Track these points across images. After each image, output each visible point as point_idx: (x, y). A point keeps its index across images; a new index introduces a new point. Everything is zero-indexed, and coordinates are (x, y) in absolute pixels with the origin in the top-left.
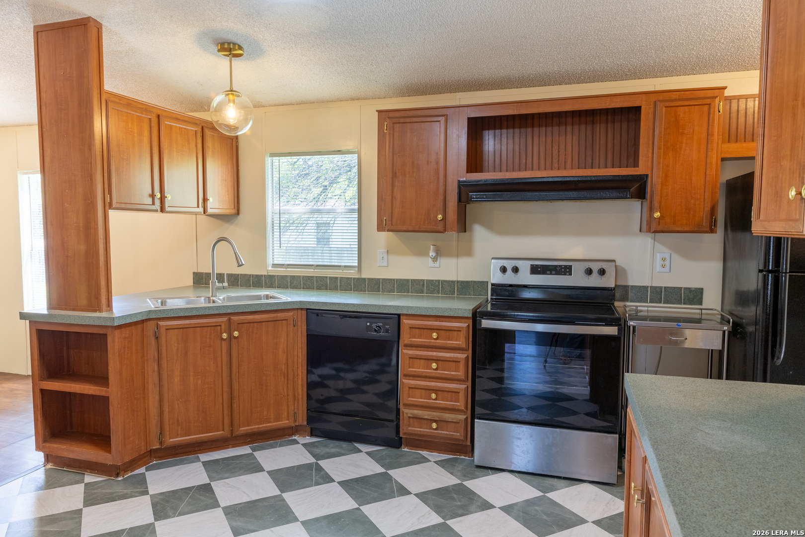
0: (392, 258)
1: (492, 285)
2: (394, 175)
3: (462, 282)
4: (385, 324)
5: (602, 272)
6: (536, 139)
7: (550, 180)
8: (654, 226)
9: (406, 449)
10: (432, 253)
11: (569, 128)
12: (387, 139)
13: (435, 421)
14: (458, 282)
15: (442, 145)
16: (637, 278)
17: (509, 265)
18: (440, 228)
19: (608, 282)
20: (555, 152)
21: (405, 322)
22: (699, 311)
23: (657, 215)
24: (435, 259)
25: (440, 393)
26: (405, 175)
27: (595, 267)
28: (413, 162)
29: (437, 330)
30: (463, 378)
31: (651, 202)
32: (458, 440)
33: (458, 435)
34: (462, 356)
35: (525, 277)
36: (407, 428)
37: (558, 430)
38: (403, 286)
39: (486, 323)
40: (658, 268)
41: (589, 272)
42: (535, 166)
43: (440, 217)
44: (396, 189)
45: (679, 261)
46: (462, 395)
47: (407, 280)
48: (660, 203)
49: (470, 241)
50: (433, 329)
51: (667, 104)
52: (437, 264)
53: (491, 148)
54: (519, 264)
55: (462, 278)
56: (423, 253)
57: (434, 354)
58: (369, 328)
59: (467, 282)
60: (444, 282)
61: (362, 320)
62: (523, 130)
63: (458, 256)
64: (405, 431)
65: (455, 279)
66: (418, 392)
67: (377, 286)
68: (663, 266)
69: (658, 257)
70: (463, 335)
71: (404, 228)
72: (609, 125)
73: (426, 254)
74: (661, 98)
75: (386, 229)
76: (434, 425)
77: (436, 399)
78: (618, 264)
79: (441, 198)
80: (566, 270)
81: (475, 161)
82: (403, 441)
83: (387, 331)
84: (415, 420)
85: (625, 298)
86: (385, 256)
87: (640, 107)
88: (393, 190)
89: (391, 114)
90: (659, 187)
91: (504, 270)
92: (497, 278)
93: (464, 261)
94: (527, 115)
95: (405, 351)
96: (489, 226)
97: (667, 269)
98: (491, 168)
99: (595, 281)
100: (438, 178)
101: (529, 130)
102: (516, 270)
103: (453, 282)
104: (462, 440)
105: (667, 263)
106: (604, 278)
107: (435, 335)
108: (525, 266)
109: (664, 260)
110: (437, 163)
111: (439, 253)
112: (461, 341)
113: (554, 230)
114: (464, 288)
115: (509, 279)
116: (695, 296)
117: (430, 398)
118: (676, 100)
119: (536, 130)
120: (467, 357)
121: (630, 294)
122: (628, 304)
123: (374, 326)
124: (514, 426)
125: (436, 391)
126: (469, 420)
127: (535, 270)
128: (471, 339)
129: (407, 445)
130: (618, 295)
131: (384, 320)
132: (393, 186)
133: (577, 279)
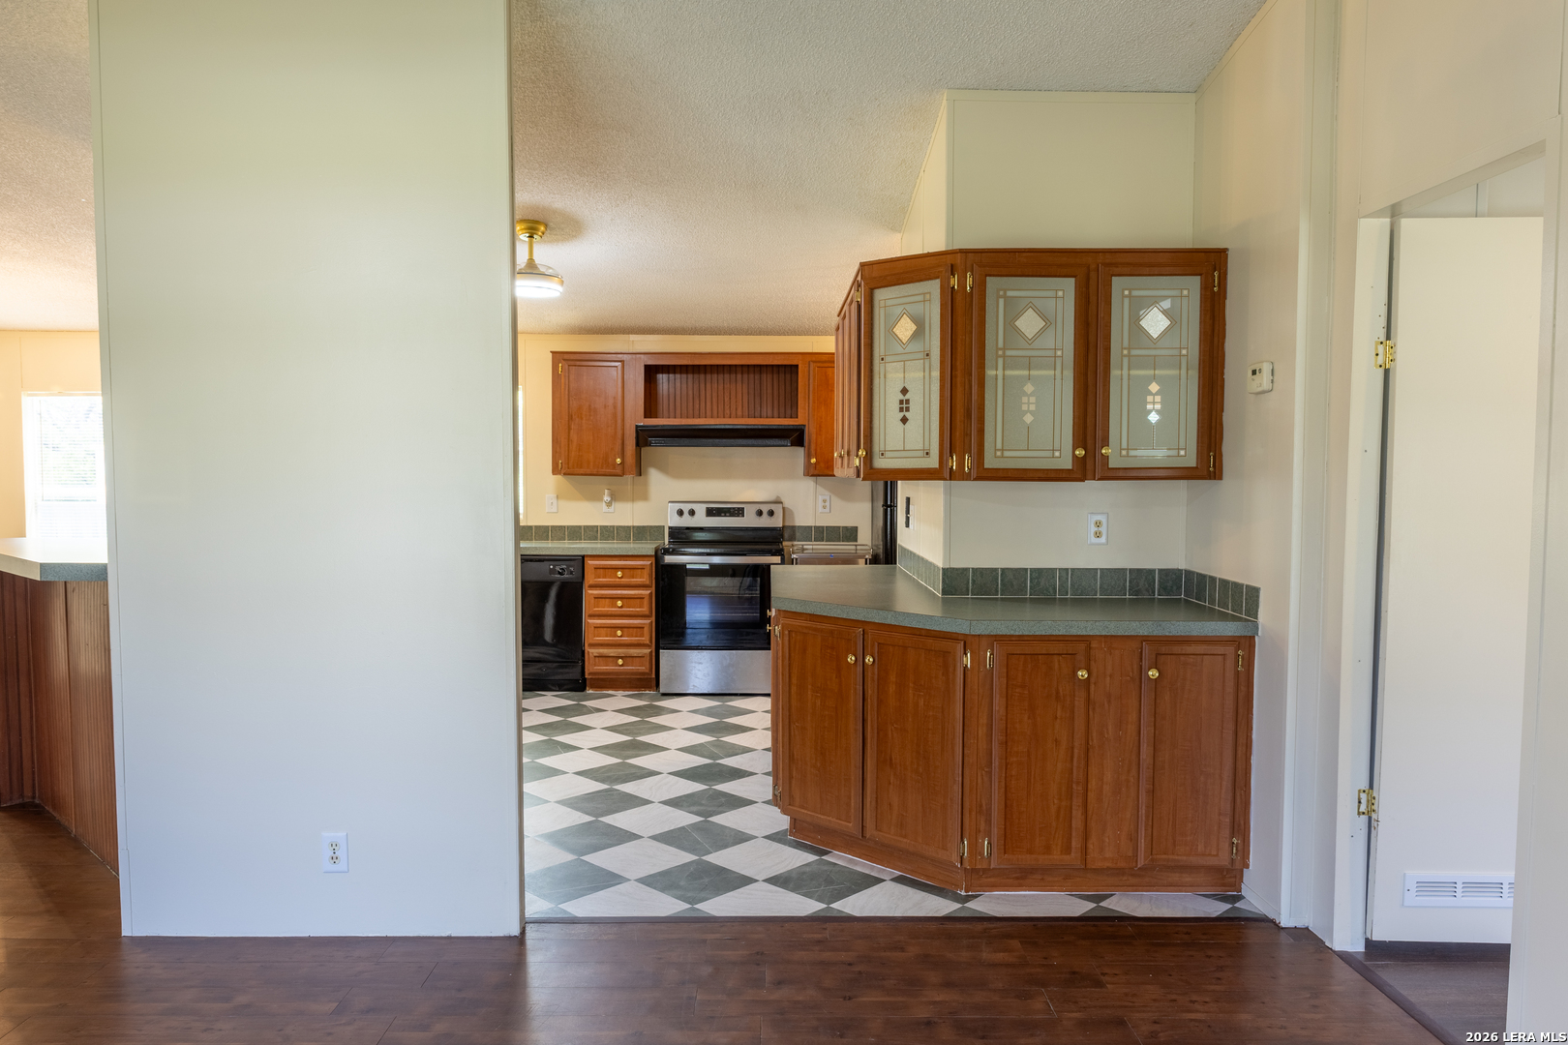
0: (562, 503)
1: (670, 528)
2: (571, 418)
3: (638, 527)
4: (569, 566)
5: (771, 513)
6: (708, 385)
7: (723, 427)
8: (812, 471)
9: (591, 691)
10: (607, 498)
11: (739, 376)
12: (563, 381)
13: (621, 658)
14: (634, 527)
15: (620, 390)
16: (803, 518)
17: (686, 508)
18: (618, 471)
19: (777, 522)
20: (727, 399)
21: (590, 563)
22: (854, 547)
23: (813, 460)
24: (609, 504)
25: (625, 630)
26: (582, 419)
27: (765, 509)
28: (590, 406)
29: (622, 568)
30: (647, 613)
31: (809, 449)
32: (643, 674)
33: (643, 668)
34: (646, 592)
35: (701, 520)
36: (592, 667)
37: (734, 652)
38: (574, 533)
39: (669, 559)
40: (820, 509)
41: (760, 513)
42: (709, 413)
43: (619, 461)
44: (572, 432)
45: (837, 502)
46: (646, 630)
47: (580, 527)
48: (816, 450)
49: (646, 484)
50: (617, 568)
51: (819, 365)
52: (611, 509)
53: (665, 392)
54: (694, 506)
55: (637, 523)
56: (598, 498)
57: (619, 592)
58: (552, 571)
59: (644, 527)
60: (618, 527)
61: (545, 562)
62: (696, 376)
63: (633, 501)
64: (591, 671)
65: (630, 524)
66: (603, 631)
67: (545, 535)
68: (824, 507)
69: (820, 498)
70: (646, 572)
71: (582, 471)
72: (775, 376)
73: (599, 499)
74: (814, 359)
75: (563, 472)
76: (620, 662)
77: (621, 636)
78: (786, 505)
79: (619, 442)
80: (738, 512)
81: (651, 407)
82: (588, 682)
83: (571, 573)
84: (601, 659)
85: (792, 538)
86: (555, 501)
87: (797, 366)
88: (569, 433)
89: (566, 357)
90: (814, 436)
91: (681, 513)
92: (675, 521)
93: (639, 505)
94: (699, 366)
95: (590, 592)
96: (663, 469)
97: (827, 510)
98: (666, 412)
99: (765, 522)
100: (616, 421)
101: (702, 376)
102: (692, 513)
103: (628, 527)
104: (648, 674)
105: (828, 504)
106: (773, 519)
107: (619, 574)
108: (700, 510)
109: (825, 501)
110: (615, 407)
111: (614, 497)
112: (645, 578)
113: (727, 474)
114: (641, 533)
115: (686, 521)
116: (851, 534)
117: (617, 636)
118: (825, 362)
119: (709, 376)
120: (651, 593)
121: (798, 534)
122: (796, 543)
123: (558, 568)
124: (695, 653)
125: (621, 628)
126: (654, 654)
127: (710, 512)
128: (654, 576)
129: (592, 687)
130: (786, 535)
131: (568, 563)
132: (569, 429)
133: (749, 520)
